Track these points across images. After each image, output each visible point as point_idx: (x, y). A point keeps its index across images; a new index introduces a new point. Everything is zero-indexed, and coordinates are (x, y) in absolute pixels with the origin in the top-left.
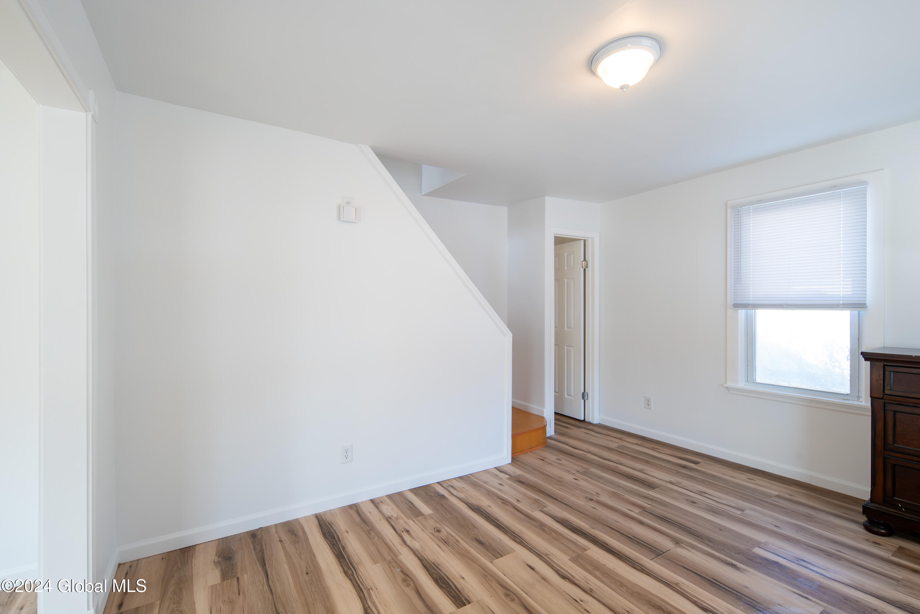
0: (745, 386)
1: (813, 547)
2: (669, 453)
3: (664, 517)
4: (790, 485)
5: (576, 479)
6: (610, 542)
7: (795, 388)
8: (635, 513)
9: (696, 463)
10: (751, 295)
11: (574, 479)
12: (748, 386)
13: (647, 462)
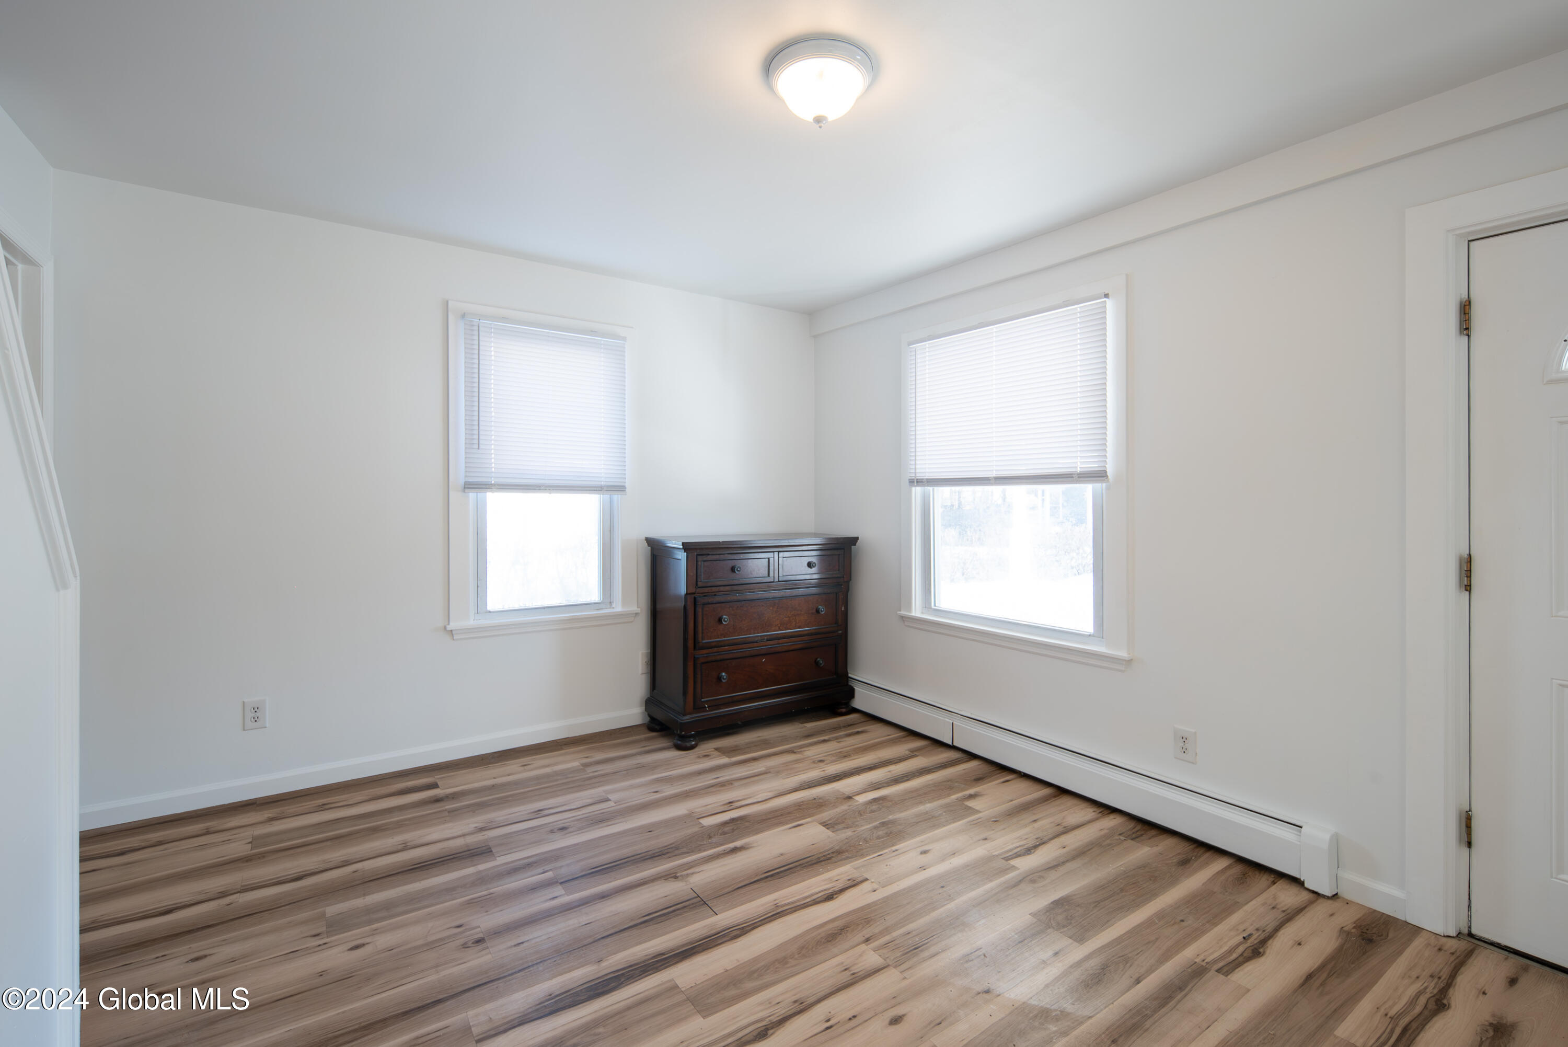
0: (475, 621)
1: (709, 787)
2: (365, 798)
3: (593, 868)
4: (562, 749)
5: (357, 947)
6: (655, 949)
7: (544, 608)
8: (565, 897)
9: (434, 786)
10: (493, 469)
11: (351, 949)
12: (480, 619)
13: (375, 830)
